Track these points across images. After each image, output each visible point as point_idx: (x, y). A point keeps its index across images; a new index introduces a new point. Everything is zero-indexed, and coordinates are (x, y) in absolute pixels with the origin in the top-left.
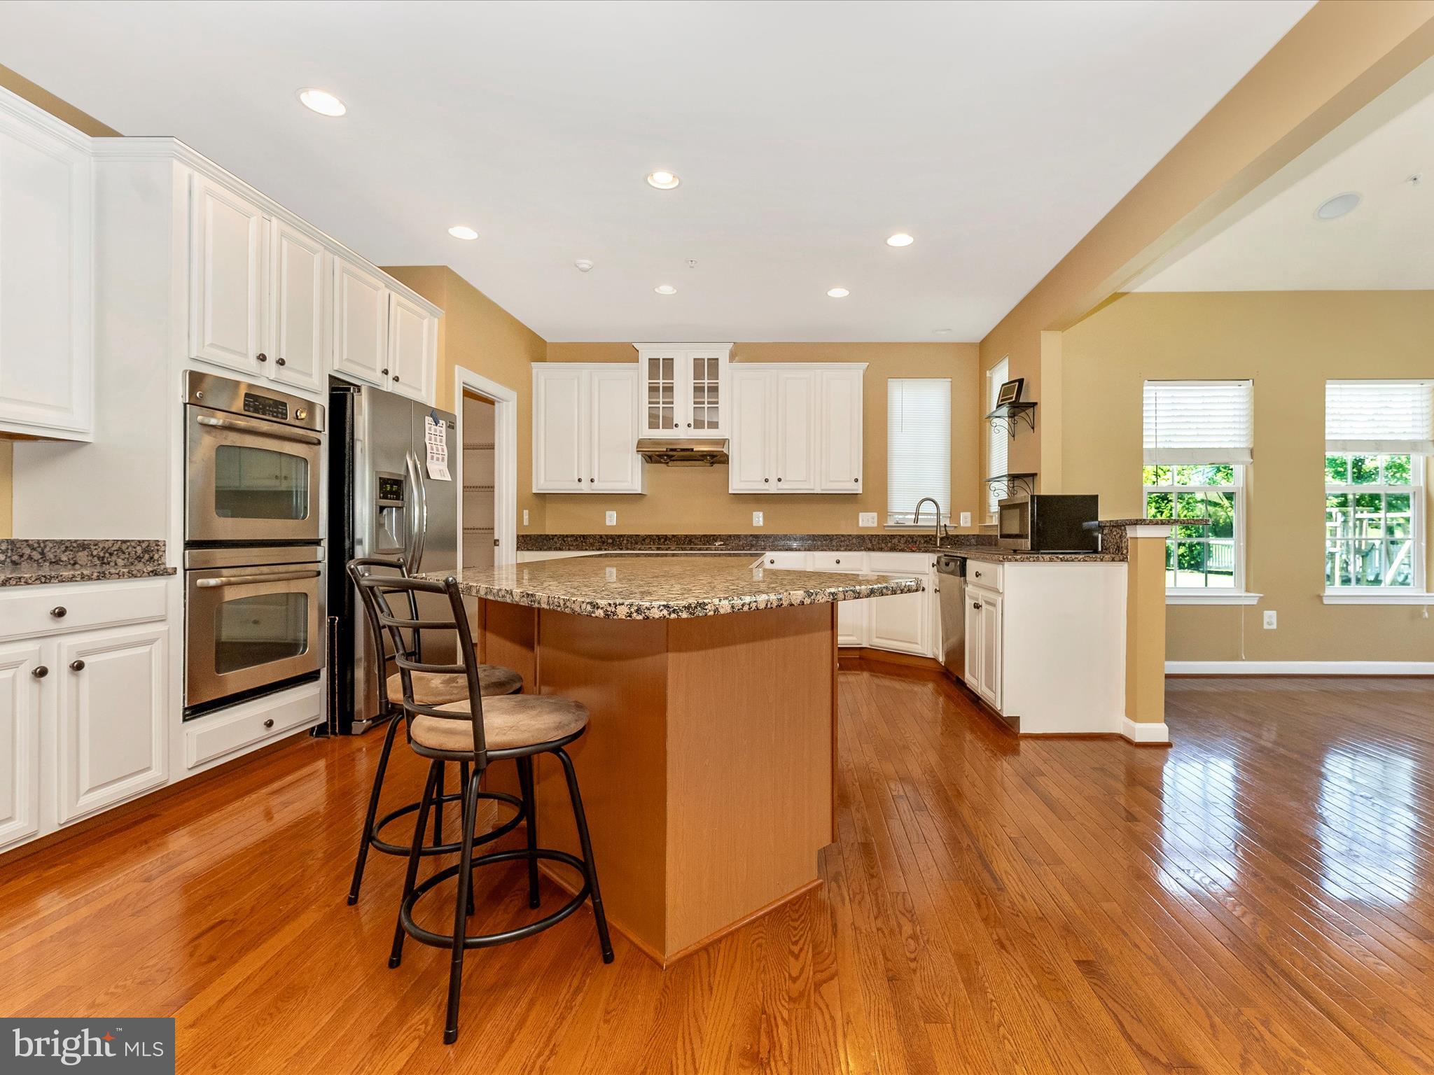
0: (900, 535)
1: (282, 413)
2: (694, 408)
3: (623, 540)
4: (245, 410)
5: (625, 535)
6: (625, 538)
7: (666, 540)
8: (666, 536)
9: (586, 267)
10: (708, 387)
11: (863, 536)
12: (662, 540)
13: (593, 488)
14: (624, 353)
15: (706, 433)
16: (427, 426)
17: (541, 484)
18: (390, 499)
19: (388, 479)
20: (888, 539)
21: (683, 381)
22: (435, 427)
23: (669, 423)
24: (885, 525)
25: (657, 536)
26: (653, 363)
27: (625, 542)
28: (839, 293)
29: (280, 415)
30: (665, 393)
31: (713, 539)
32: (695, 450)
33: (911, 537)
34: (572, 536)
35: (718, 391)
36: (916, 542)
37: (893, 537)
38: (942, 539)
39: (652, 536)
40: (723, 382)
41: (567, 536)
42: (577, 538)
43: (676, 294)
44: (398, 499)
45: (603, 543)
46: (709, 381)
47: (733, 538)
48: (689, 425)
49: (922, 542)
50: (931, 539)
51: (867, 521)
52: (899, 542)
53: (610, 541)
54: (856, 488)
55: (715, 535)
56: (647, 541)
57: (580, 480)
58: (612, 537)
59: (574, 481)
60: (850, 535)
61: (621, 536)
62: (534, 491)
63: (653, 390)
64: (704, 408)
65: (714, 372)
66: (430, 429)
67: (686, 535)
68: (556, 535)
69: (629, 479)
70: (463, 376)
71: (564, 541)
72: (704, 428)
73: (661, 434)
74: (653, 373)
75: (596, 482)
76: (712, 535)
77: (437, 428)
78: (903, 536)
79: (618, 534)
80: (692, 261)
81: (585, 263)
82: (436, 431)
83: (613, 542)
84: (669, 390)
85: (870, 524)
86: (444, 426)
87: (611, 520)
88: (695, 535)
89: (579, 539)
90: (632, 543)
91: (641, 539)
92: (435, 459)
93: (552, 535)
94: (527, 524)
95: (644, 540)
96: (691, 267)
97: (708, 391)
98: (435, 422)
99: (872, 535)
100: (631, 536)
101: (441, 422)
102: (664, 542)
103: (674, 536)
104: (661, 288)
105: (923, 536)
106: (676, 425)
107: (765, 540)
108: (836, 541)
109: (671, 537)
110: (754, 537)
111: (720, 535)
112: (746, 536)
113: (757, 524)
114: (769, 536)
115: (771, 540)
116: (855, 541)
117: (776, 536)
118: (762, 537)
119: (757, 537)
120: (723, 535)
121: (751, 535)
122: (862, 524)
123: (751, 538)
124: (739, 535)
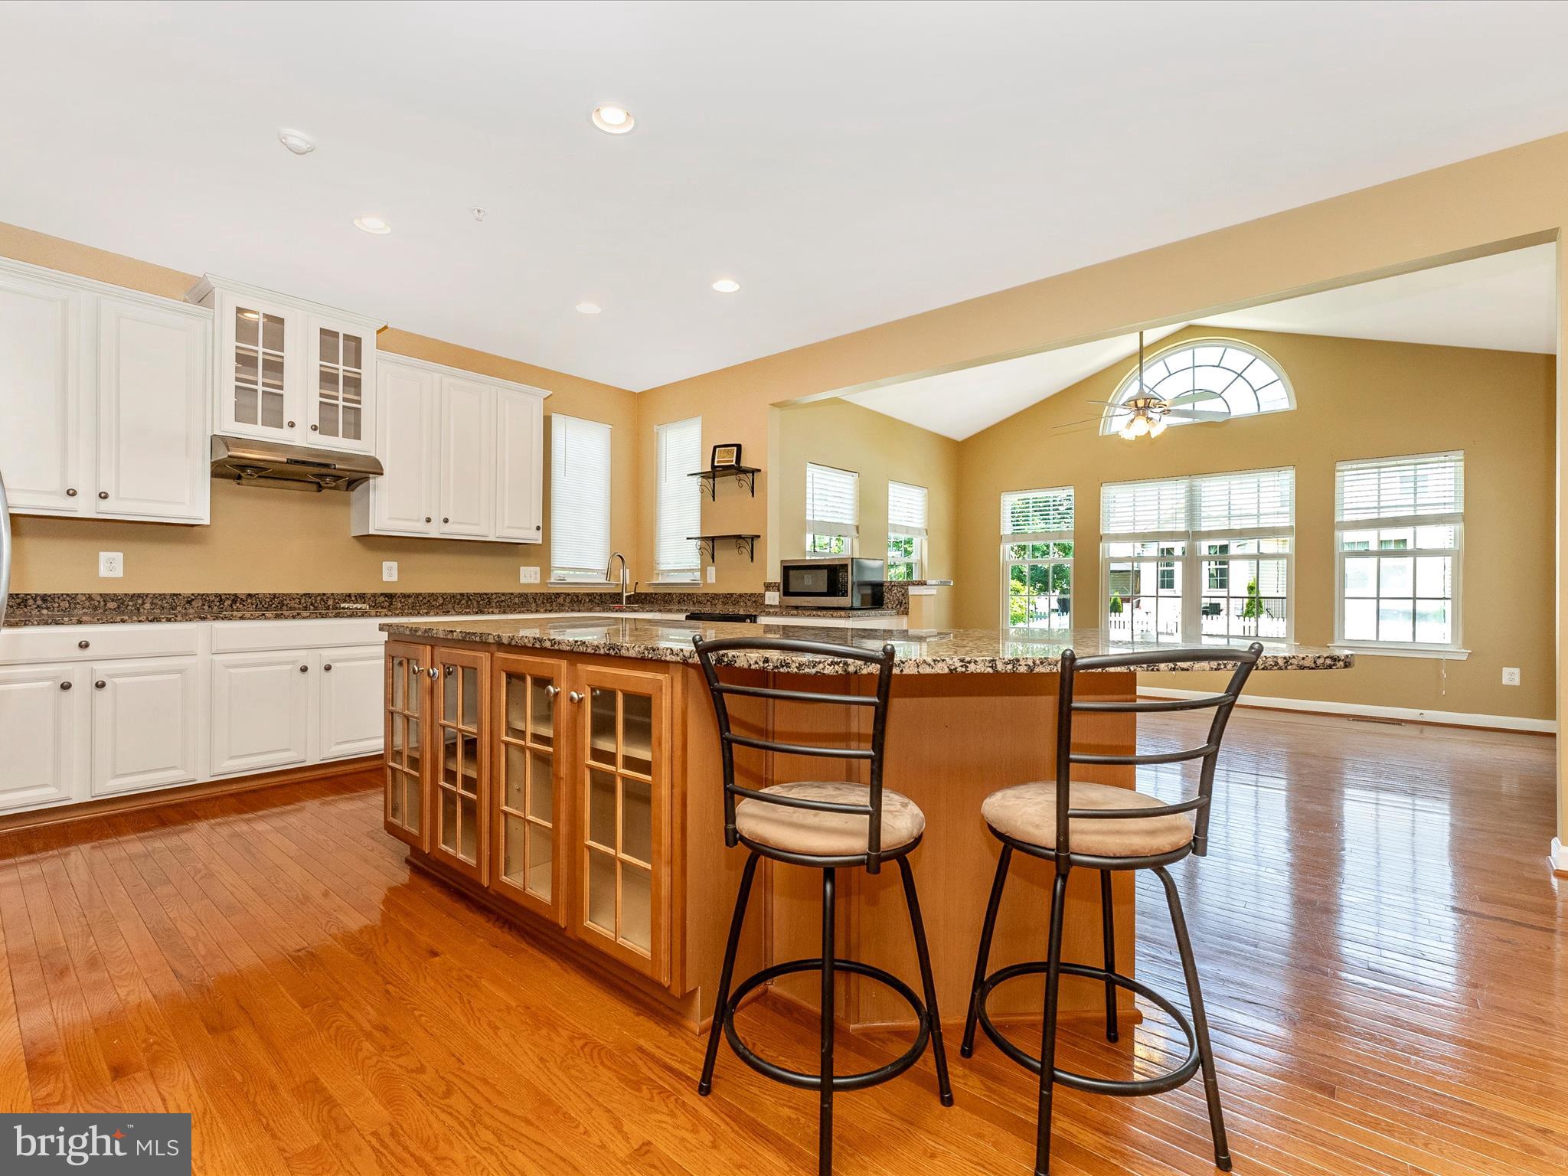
0: (565, 594)
2: (321, 402)
3: (143, 603)
5: (147, 595)
6: (149, 601)
7: (234, 601)
8: (236, 595)
9: (300, 145)
10: (344, 376)
11: (526, 594)
15: (338, 444)
20: (553, 597)
23: (274, 418)
24: (548, 581)
25: (216, 595)
26: (245, 316)
27: (147, 606)
32: (337, 466)
33: (576, 595)
35: (360, 386)
36: (581, 601)
37: (558, 595)
38: (628, 597)
39: (208, 595)
40: (369, 375)
45: (96, 608)
46: (346, 368)
47: (353, 598)
48: (314, 428)
49: (587, 600)
50: (595, 598)
51: (529, 576)
52: (564, 601)
54: (536, 537)
55: (324, 594)
56: (197, 604)
58: (115, 598)
60: (512, 594)
61: (139, 596)
63: (244, 359)
64: (336, 405)
65: (354, 357)
67: (274, 595)
72: (340, 435)
74: (244, 333)
76: (319, 594)
78: (568, 594)
79: (131, 592)
83: (119, 607)
84: (275, 366)
85: (532, 581)
88: (291, 595)
90: (162, 608)
91: (183, 602)
95: (189, 602)
96: (477, 219)
97: (344, 383)
99: (537, 594)
100: (162, 596)
104: (366, 220)
105: (588, 594)
106: (292, 425)
107: (403, 600)
108: (495, 601)
109: (244, 597)
110: (386, 596)
111: (332, 594)
112: (374, 595)
113: (386, 578)
114: (409, 596)
115: (411, 600)
116: (517, 600)
117: (418, 595)
118: (399, 597)
119: (390, 596)
120: (338, 594)
121: (382, 594)
122: (523, 580)
123: (382, 599)
124: (364, 594)
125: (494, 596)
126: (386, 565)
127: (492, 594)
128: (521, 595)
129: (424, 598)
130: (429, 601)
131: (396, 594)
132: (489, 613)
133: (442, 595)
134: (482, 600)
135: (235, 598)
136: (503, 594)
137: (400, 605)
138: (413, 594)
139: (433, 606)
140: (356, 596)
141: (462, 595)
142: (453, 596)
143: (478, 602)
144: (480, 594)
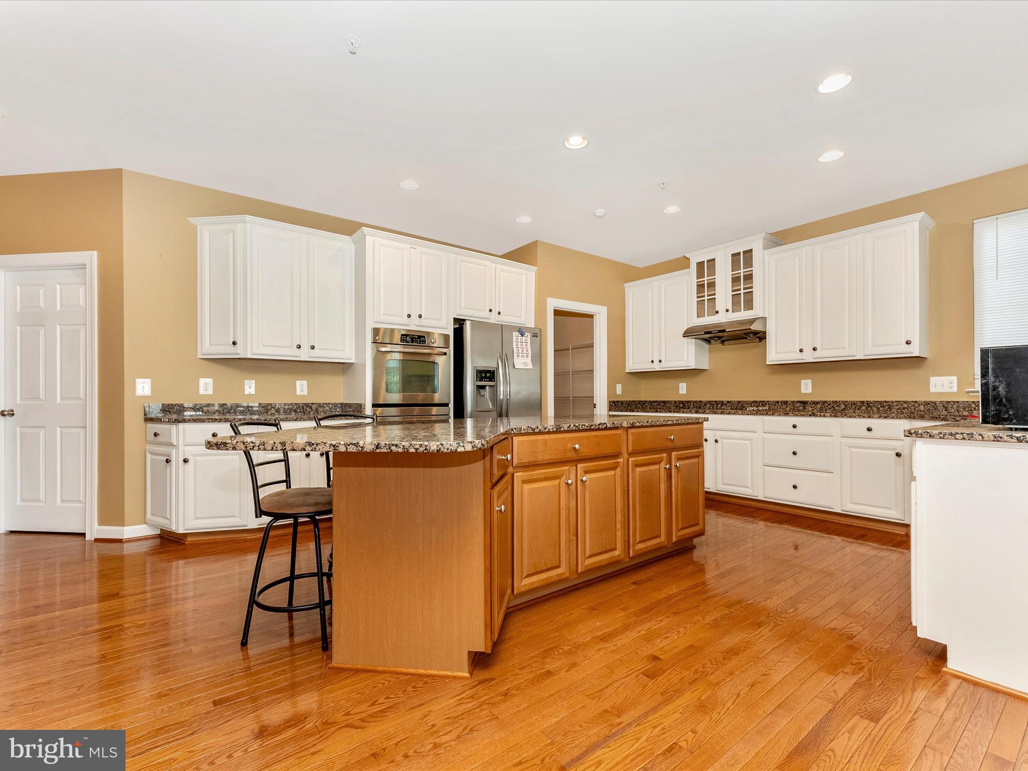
1: (423, 341)
2: (733, 295)
3: (691, 405)
4: (401, 342)
7: (722, 405)
8: (722, 401)
9: (602, 214)
10: (744, 276)
11: (934, 402)
12: (720, 405)
13: (662, 367)
14: (682, 263)
15: (743, 315)
16: (514, 338)
17: (632, 365)
18: (485, 381)
19: (483, 370)
21: (723, 276)
22: (522, 338)
23: (712, 311)
24: (969, 390)
25: (716, 402)
26: (700, 265)
28: (832, 156)
29: (421, 342)
30: (709, 289)
31: (762, 404)
34: (657, 401)
35: (752, 279)
39: (712, 401)
40: (757, 270)
41: (654, 402)
42: (659, 403)
43: (680, 211)
44: (491, 380)
45: (677, 407)
46: (745, 270)
47: (780, 404)
48: (727, 311)
51: (941, 386)
53: (681, 405)
54: (909, 350)
55: (764, 401)
56: (708, 406)
57: (652, 362)
59: (649, 362)
60: (917, 402)
62: (627, 371)
63: (700, 287)
64: (740, 294)
65: (749, 262)
66: (517, 339)
67: (739, 401)
68: (647, 401)
69: (686, 359)
70: (554, 303)
71: (652, 405)
72: (741, 311)
73: (708, 320)
74: (700, 274)
75: (663, 361)
76: (761, 401)
77: (524, 338)
80: (663, 184)
81: (600, 212)
82: (522, 340)
84: (712, 285)
86: (529, 336)
87: (683, 390)
88: (746, 401)
89: (661, 404)
90: (697, 407)
92: (520, 356)
93: (645, 401)
94: (621, 393)
95: (705, 405)
97: (744, 281)
98: (521, 335)
100: (696, 402)
101: (526, 334)
102: (721, 407)
103: (728, 402)
104: (668, 209)
106: (718, 312)
107: (813, 406)
108: (896, 407)
109: (726, 403)
110: (801, 403)
111: (768, 401)
112: (793, 402)
113: (803, 391)
114: (817, 403)
115: (819, 406)
116: (922, 408)
117: (824, 402)
118: (810, 403)
119: (804, 403)
120: (771, 401)
121: (798, 402)
122: (933, 389)
123: (798, 404)
124: (787, 401)
125: (895, 404)
126: (803, 382)
127: (892, 402)
128: (926, 403)
129: (829, 405)
130: (833, 407)
131: (807, 402)
132: (821, 416)
133: (844, 403)
134: (882, 407)
135: (722, 403)
136: (906, 402)
137: (810, 409)
138: (821, 401)
139: (836, 410)
140: (781, 403)
141: (863, 402)
142: (854, 403)
143: (878, 409)
144: (880, 402)
